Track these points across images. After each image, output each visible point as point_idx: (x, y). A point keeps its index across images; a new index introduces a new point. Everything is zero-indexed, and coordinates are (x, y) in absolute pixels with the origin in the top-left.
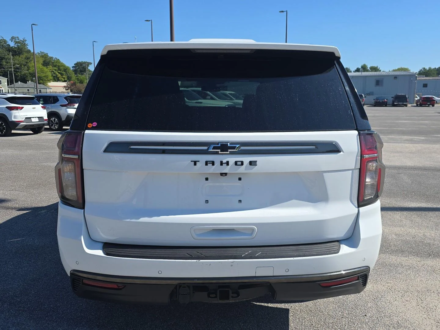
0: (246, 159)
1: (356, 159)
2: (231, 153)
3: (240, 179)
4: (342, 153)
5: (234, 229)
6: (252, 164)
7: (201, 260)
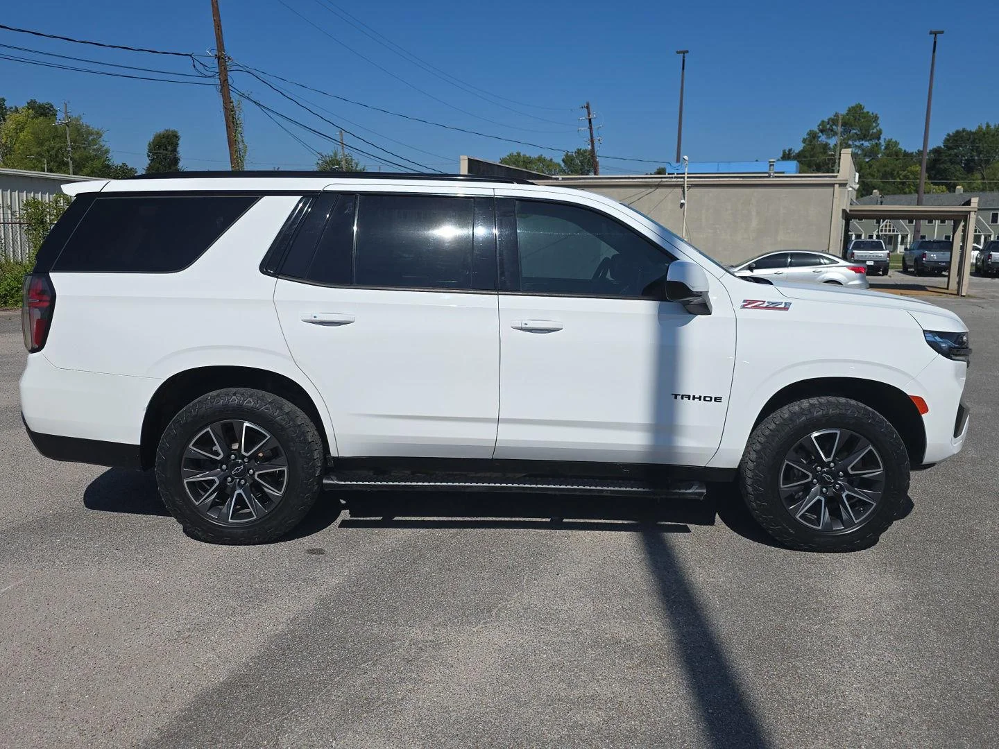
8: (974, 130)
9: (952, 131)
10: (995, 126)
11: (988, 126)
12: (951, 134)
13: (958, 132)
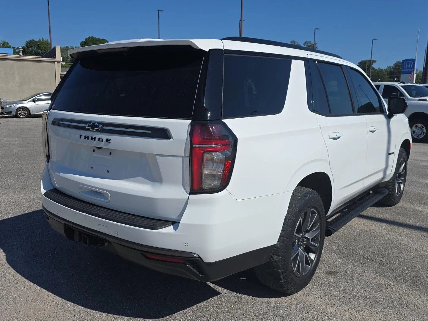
0: (105, 137)
1: (185, 147)
2: (97, 131)
3: (110, 154)
4: (172, 140)
5: (102, 193)
6: (108, 141)
7: (71, 209)
8: (37, 40)
9: (28, 40)
10: (46, 39)
11: (43, 40)
12: (28, 41)
13: (30, 40)
